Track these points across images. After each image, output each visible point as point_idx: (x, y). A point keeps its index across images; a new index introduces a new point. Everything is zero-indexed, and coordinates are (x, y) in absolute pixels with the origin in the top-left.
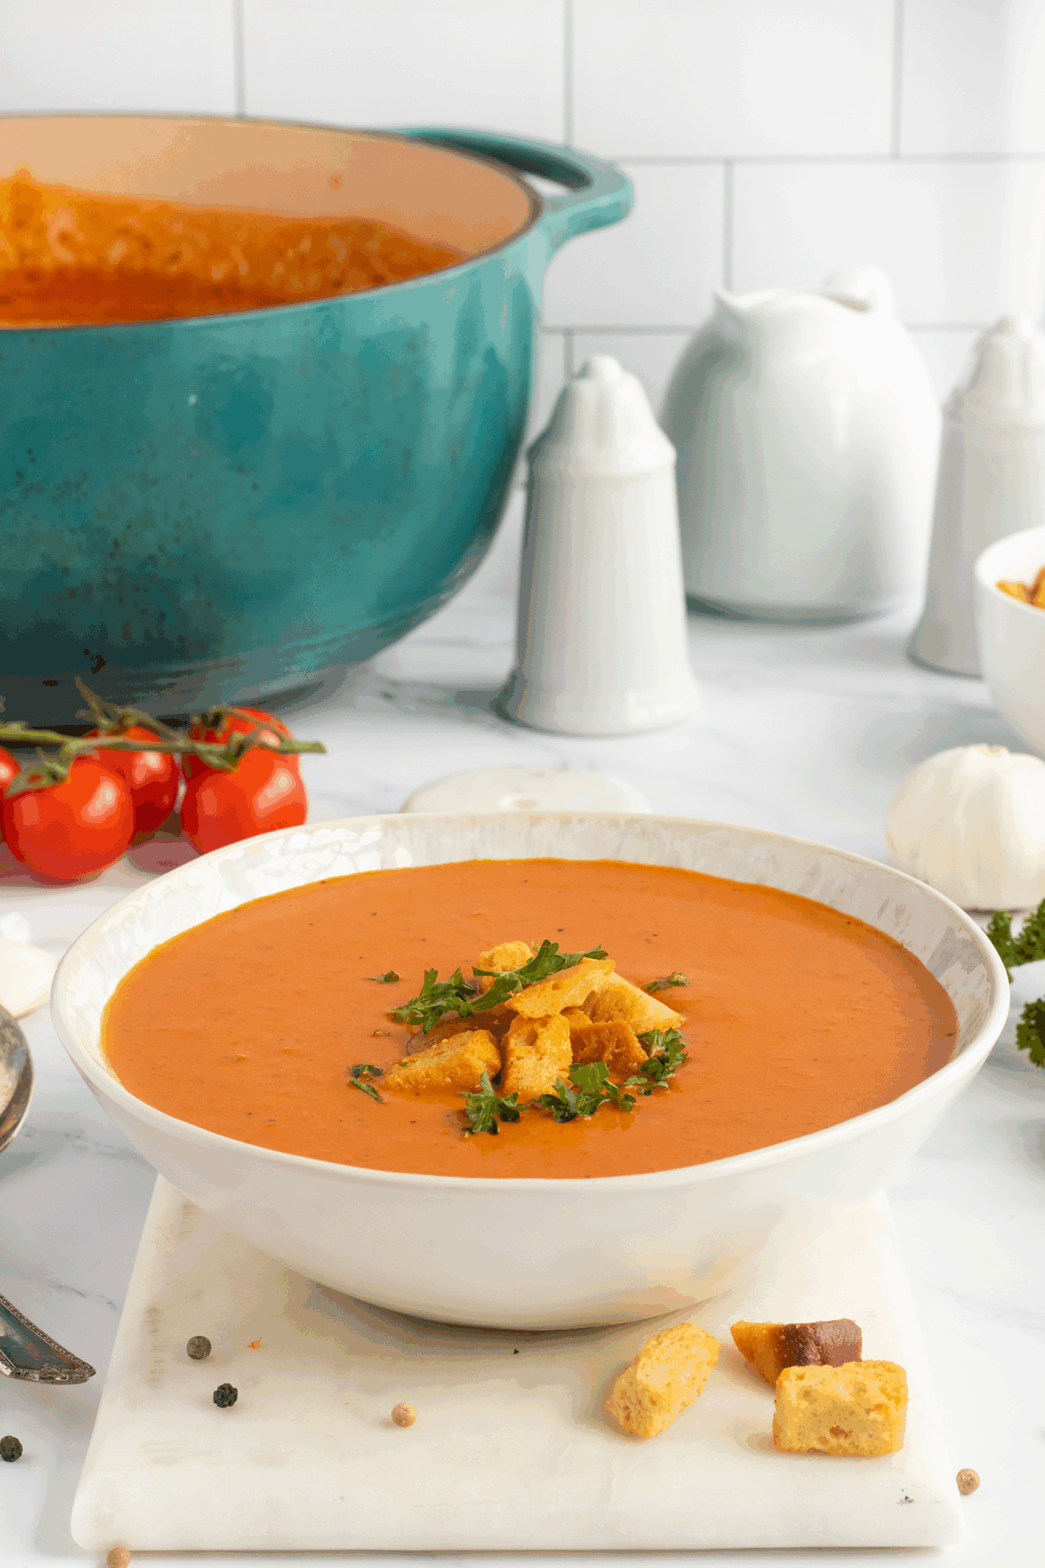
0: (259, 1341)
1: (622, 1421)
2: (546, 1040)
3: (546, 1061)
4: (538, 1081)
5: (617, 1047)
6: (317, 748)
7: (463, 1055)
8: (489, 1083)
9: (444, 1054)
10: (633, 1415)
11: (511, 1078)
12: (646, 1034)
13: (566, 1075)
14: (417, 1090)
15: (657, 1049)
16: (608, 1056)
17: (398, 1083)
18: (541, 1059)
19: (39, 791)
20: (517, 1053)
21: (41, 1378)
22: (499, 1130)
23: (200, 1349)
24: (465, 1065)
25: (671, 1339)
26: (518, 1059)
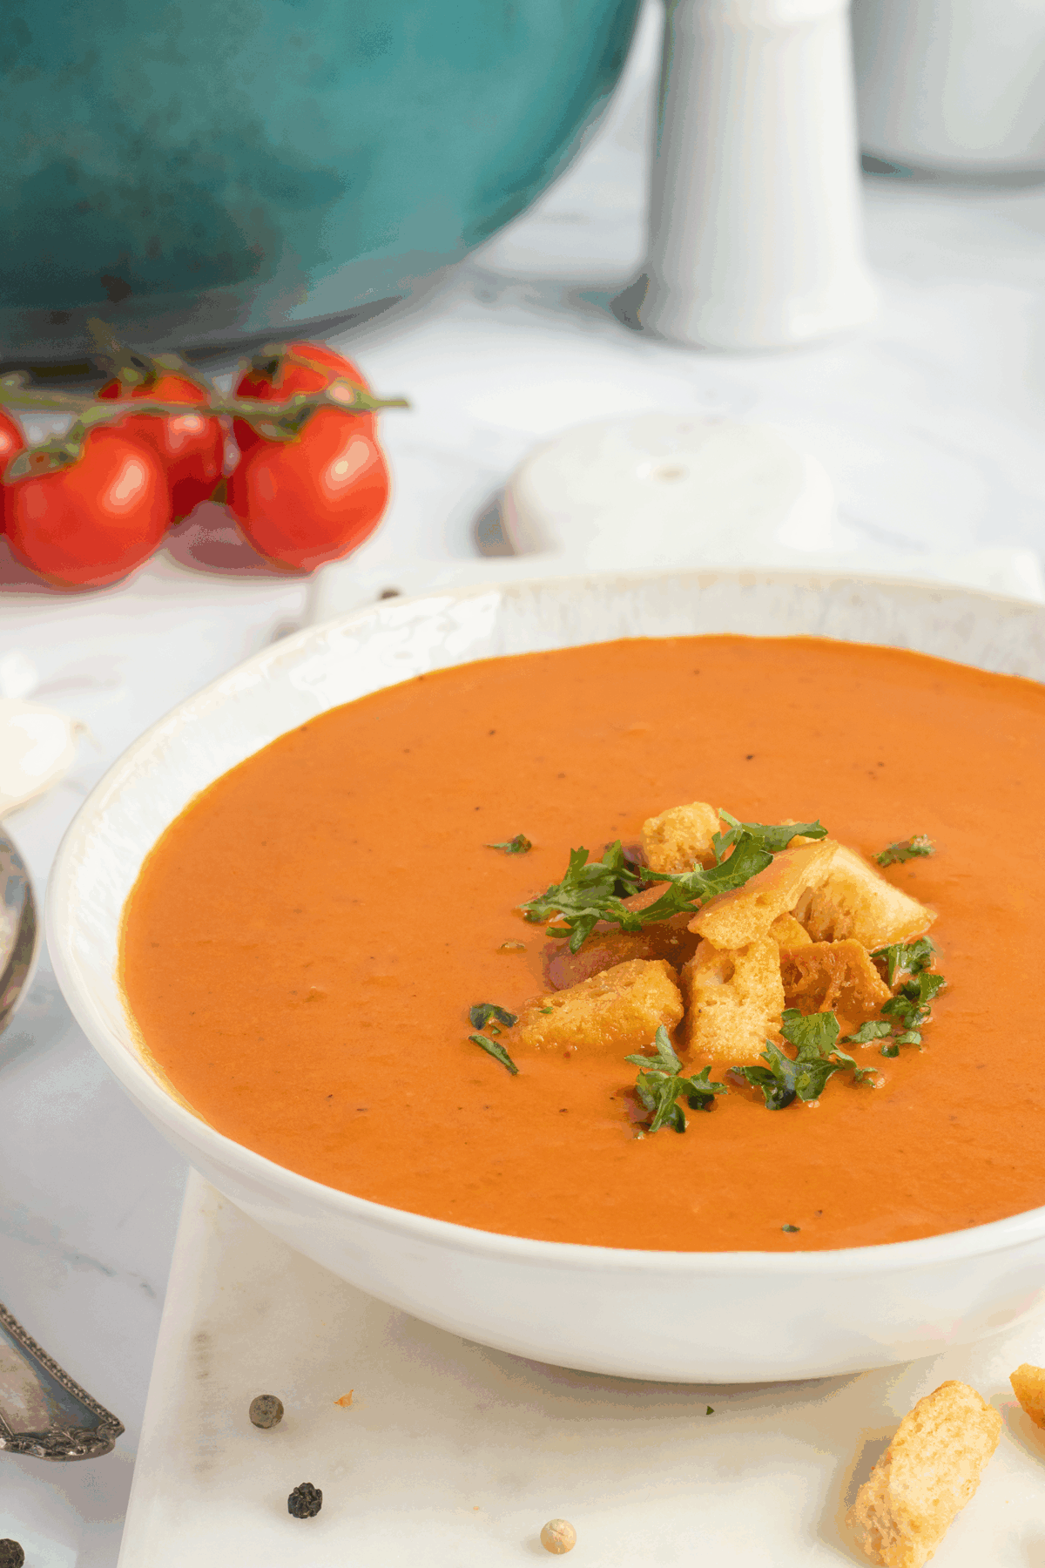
0: (349, 1397)
1: (868, 1549)
2: (747, 975)
3: (748, 1007)
4: (738, 1038)
5: (847, 979)
6: (401, 403)
7: (630, 1002)
8: (668, 1043)
9: (604, 997)
10: (885, 1542)
11: (699, 1034)
12: (885, 952)
13: (777, 1027)
14: (564, 1050)
15: (901, 974)
16: (834, 992)
17: (539, 1041)
18: (741, 1004)
19: (49, 476)
20: (705, 997)
21: (47, 1454)
22: (687, 1124)
23: (267, 1413)
24: (631, 1017)
25: (935, 1418)
26: (709, 1004)
